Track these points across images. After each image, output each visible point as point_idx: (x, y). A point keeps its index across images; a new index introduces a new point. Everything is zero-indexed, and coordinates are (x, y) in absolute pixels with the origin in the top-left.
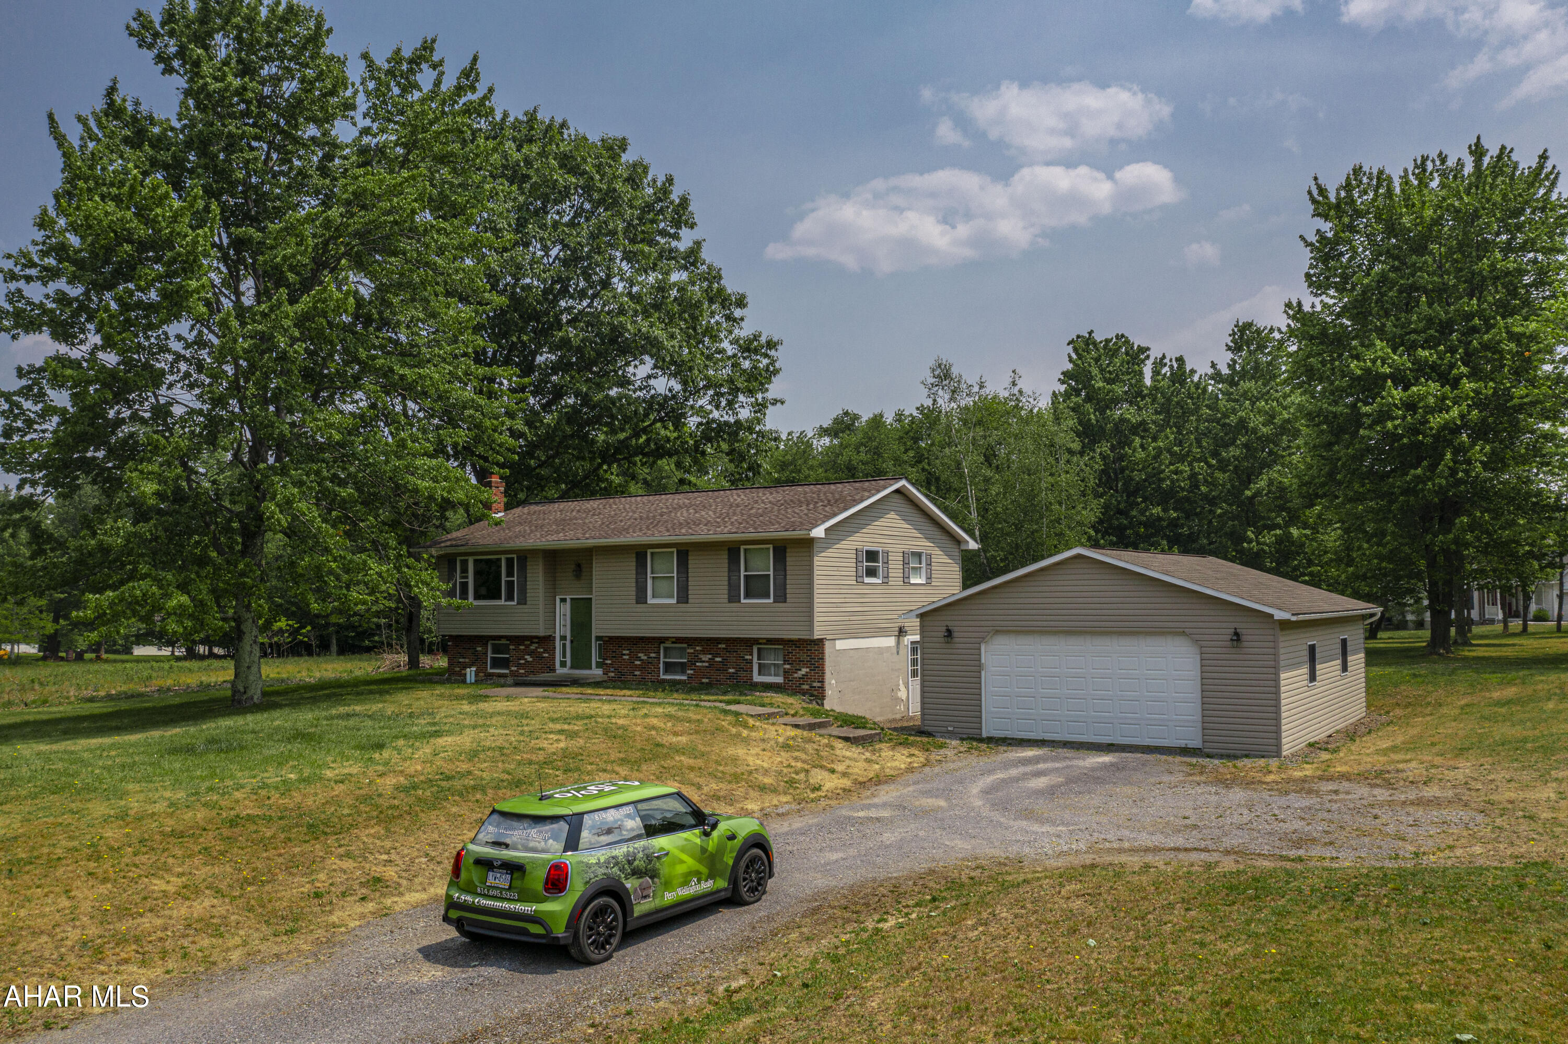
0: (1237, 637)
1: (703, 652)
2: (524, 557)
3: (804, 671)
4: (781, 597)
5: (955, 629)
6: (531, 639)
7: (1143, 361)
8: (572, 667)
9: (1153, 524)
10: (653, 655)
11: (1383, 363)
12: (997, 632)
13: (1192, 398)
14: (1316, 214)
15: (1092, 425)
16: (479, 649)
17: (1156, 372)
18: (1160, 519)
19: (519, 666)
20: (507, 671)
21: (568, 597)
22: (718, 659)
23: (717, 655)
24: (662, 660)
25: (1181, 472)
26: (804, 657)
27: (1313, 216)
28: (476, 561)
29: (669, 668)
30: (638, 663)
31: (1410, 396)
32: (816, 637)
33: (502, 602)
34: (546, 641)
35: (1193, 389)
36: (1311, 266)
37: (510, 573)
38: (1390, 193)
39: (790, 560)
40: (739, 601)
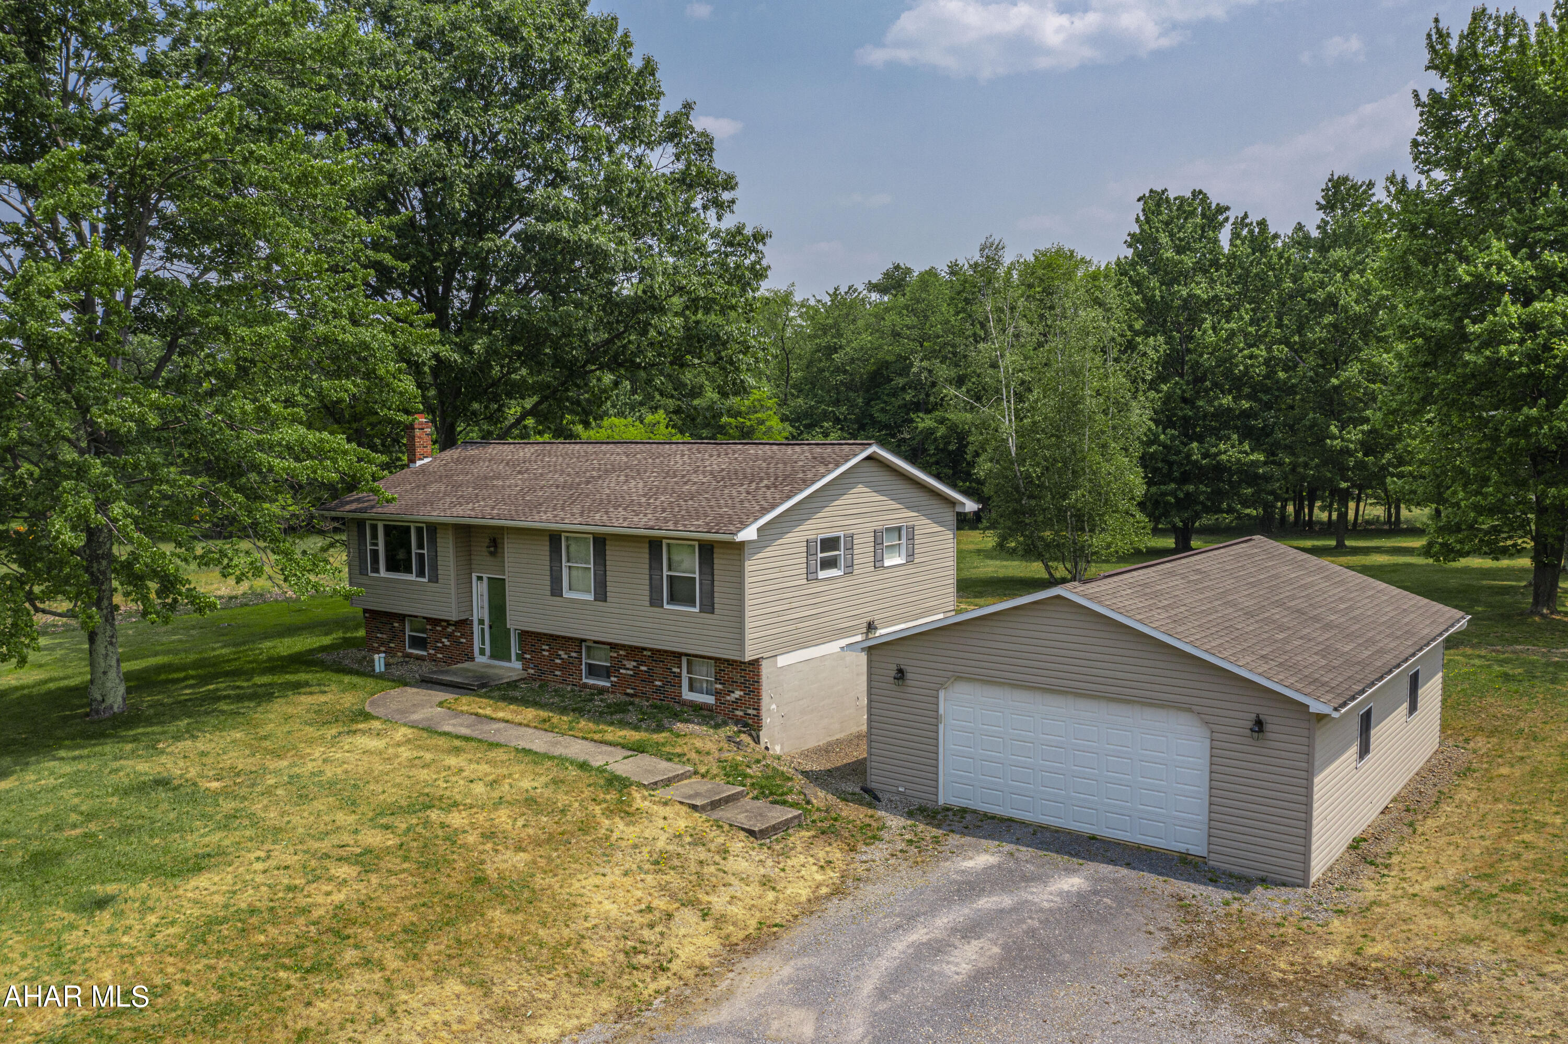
0: (1259, 725)
1: (626, 657)
2: (433, 529)
3: (738, 694)
4: (709, 607)
5: (909, 669)
6: (446, 621)
7: (1221, 225)
8: (492, 658)
9: (1223, 415)
10: (574, 654)
11: (1500, 269)
12: (959, 678)
13: (1273, 269)
14: (1431, 66)
15: (1156, 302)
16: (396, 625)
17: (1236, 235)
18: (1229, 410)
19: (436, 649)
20: (425, 653)
21: (484, 576)
22: (643, 668)
23: (642, 663)
24: (584, 661)
25: (1256, 357)
26: (737, 677)
27: (1428, 68)
28: (386, 526)
29: (593, 671)
30: (558, 661)
31: (1530, 314)
32: (747, 659)
33: (412, 577)
34: (464, 624)
35: (1275, 259)
36: (1422, 132)
37: (421, 546)
38: (1523, 46)
39: (717, 563)
40: (662, 606)
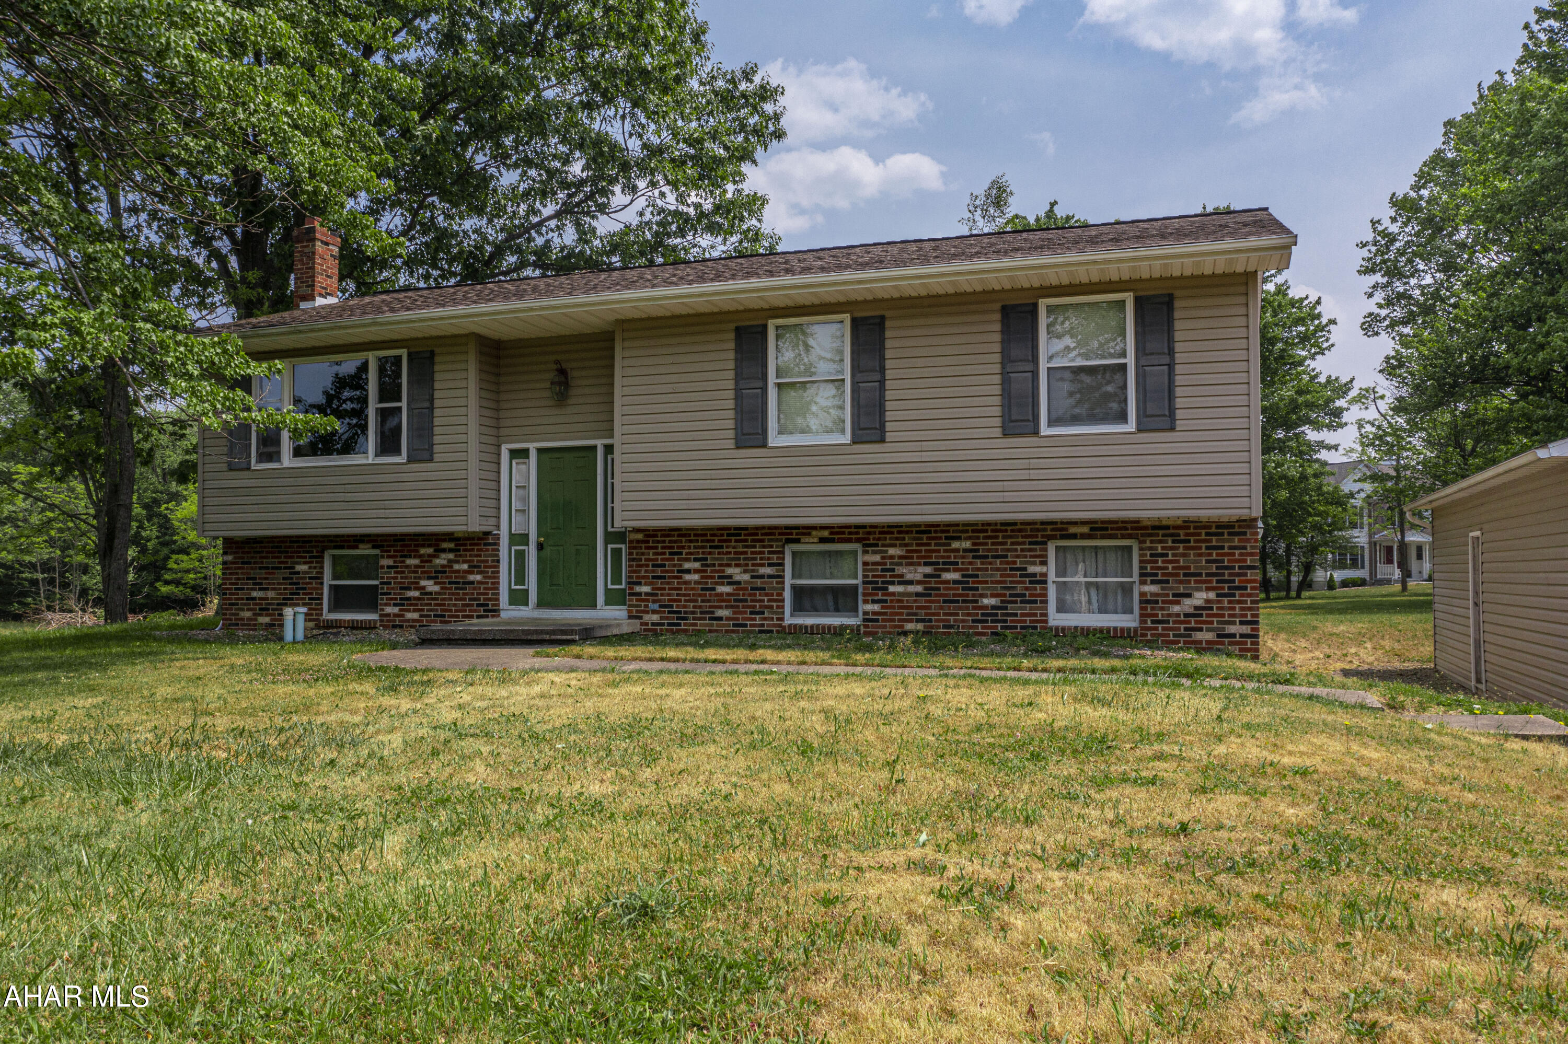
2: (426, 354)
4: (1162, 418)
6: (435, 540)
8: (540, 605)
10: (765, 571)
16: (301, 567)
19: (404, 603)
20: (373, 617)
21: (532, 446)
22: (950, 576)
24: (788, 581)
26: (1200, 564)
29: (809, 598)
30: (725, 589)
32: (1252, 514)
33: (367, 459)
34: (476, 545)
39: (1182, 329)
40: (1036, 433)
